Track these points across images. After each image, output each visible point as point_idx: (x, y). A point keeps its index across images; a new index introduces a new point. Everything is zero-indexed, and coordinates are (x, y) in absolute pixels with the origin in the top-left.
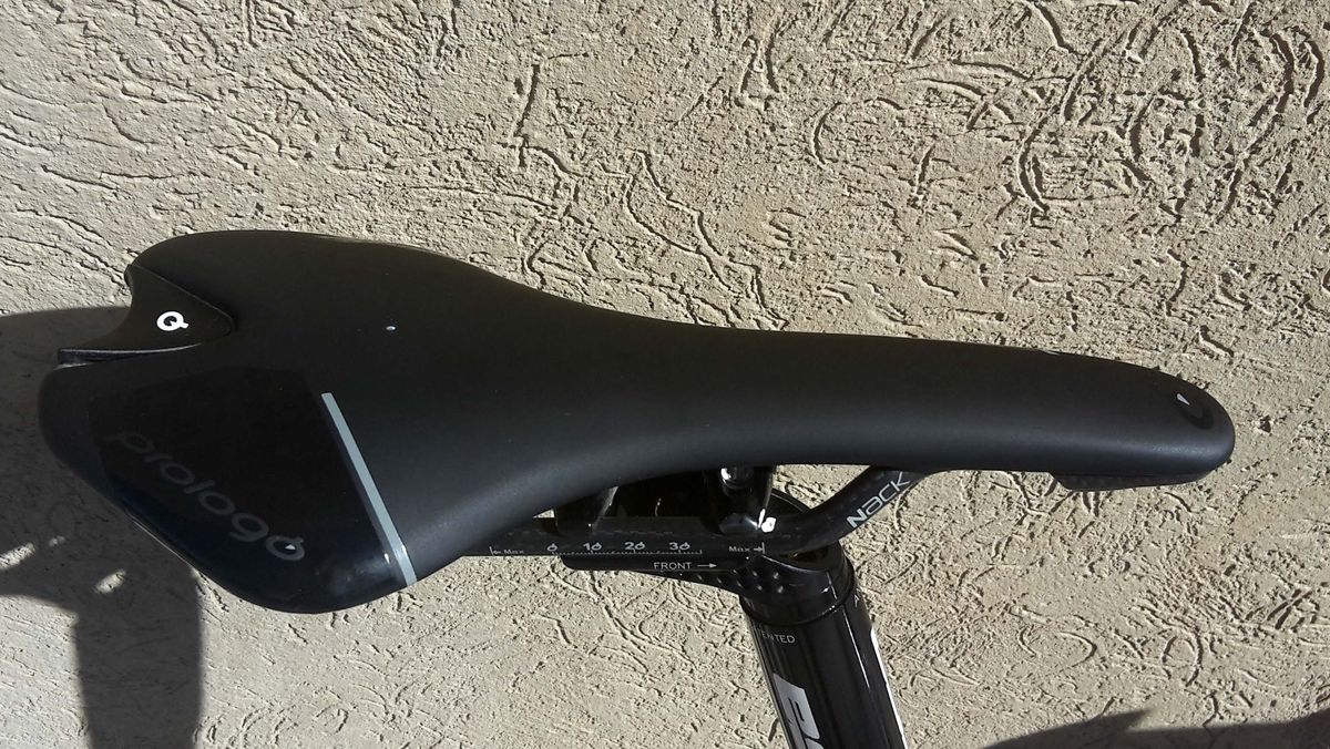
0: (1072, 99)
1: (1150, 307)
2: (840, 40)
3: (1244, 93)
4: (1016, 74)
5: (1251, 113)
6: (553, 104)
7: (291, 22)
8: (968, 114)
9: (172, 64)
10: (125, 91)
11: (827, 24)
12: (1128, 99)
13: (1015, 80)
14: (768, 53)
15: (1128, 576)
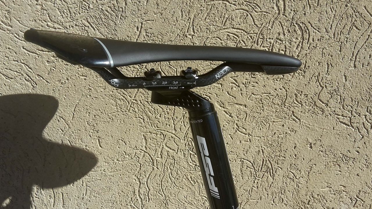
0: (258, 40)
1: (280, 104)
2: (208, 20)
3: (294, 40)
4: (246, 32)
5: (296, 46)
6: (145, 34)
7: (89, 7)
8: (236, 43)
9: (60, 18)
10: (47, 25)
11: (206, 15)
12: (270, 40)
13: (246, 34)
14: (193, 23)
15: (283, 205)
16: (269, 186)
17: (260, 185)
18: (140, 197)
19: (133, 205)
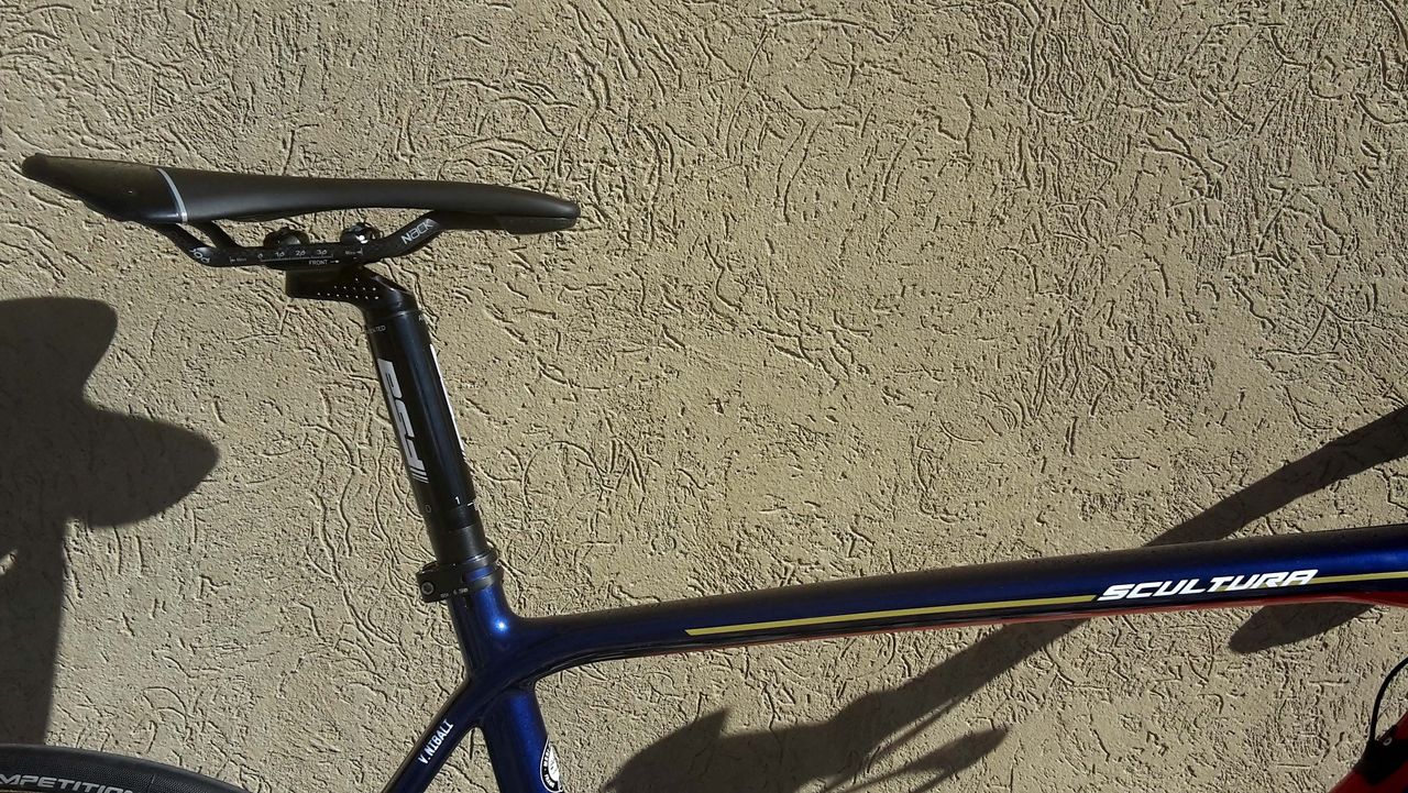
0: (559, 164)
1: (631, 309)
2: (442, 123)
3: (641, 163)
4: (530, 147)
5: (646, 176)
6: (302, 156)
7: (172, 101)
8: (511, 171)
9: (111, 124)
10: (83, 141)
11: (435, 111)
12: (586, 165)
13: (530, 151)
14: (408, 128)
15: (678, 554)
16: (638, 508)
17: (614, 505)
18: (328, 545)
19: (311, 563)
